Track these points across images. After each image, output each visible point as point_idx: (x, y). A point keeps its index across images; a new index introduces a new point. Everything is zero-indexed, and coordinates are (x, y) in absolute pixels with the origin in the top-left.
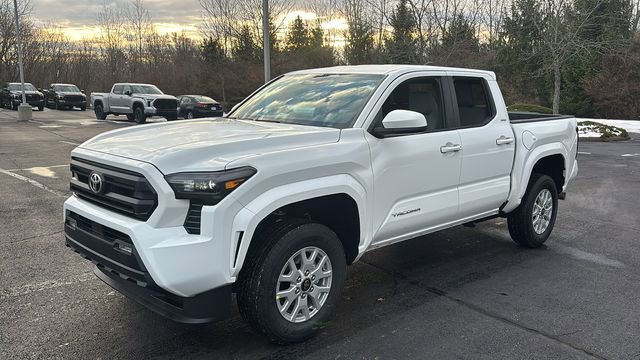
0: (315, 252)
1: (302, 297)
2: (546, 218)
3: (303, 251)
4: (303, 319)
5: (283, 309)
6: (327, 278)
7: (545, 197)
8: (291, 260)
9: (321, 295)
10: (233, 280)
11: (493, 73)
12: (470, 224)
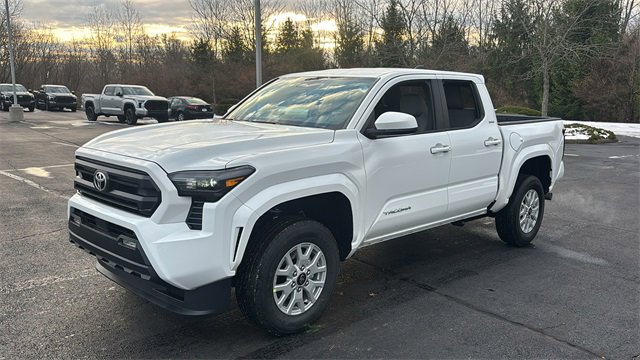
0: (310, 248)
1: (298, 291)
2: (533, 218)
3: (299, 247)
4: (298, 312)
5: (279, 302)
6: (321, 273)
7: (532, 197)
8: (287, 255)
9: (316, 289)
10: (233, 273)
11: (481, 77)
12: (459, 223)
